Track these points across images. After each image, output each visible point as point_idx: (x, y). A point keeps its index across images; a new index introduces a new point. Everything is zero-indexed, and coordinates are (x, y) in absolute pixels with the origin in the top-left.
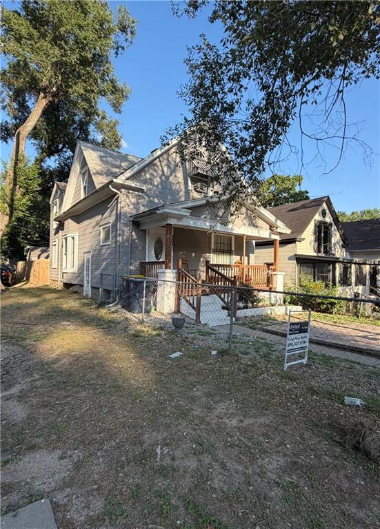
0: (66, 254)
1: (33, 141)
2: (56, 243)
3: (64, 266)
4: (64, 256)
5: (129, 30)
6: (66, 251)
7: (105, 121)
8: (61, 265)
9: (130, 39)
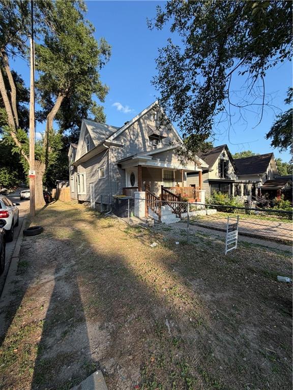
0: (79, 184)
1: (56, 121)
2: (73, 178)
3: (79, 191)
4: (78, 186)
5: (107, 52)
6: (79, 182)
7: (96, 107)
8: (77, 190)
9: (108, 58)
